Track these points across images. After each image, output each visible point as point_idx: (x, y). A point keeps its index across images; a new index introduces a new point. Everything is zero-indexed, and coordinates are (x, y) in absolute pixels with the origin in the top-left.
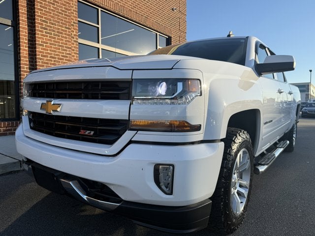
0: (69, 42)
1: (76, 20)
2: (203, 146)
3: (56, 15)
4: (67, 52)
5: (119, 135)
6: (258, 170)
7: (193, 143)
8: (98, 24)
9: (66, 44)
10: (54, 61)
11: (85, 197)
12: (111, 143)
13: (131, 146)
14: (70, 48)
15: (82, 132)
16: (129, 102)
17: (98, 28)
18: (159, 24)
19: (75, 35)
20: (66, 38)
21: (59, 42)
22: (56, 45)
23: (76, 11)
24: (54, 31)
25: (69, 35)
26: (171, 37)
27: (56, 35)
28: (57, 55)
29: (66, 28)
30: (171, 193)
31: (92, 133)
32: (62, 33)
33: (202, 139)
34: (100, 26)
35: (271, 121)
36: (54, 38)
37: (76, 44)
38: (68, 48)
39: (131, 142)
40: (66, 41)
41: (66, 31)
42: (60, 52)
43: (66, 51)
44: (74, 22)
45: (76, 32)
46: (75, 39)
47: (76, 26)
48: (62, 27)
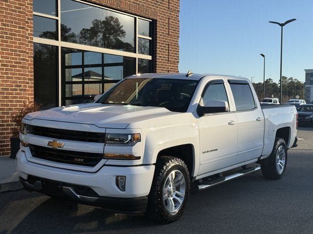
0: (23, 44)
1: (31, 16)
2: (142, 167)
3: (9, 14)
4: (21, 57)
5: (98, 161)
6: (198, 187)
7: (136, 166)
8: (57, 16)
9: (20, 48)
10: (6, 70)
11: (78, 196)
12: (93, 166)
13: (104, 167)
14: (25, 52)
15: (76, 159)
16: (103, 144)
17: (57, 21)
18: (139, 4)
19: (29, 34)
20: (19, 40)
21: (12, 46)
22: (8, 50)
23: (31, 4)
24: (6, 33)
25: (23, 36)
26: (156, 20)
27: (9, 38)
28: (10, 62)
29: (20, 27)
30: (124, 191)
31: (82, 160)
32: (15, 35)
33: (141, 163)
34: (59, 18)
35: (217, 150)
36: (6, 42)
37: (31, 46)
38: (22, 52)
39: (104, 165)
40: (19, 44)
41: (19, 32)
42: (13, 59)
43: (20, 55)
44: (29, 19)
45: (31, 30)
46: (29, 40)
47: (31, 23)
48: (15, 27)
